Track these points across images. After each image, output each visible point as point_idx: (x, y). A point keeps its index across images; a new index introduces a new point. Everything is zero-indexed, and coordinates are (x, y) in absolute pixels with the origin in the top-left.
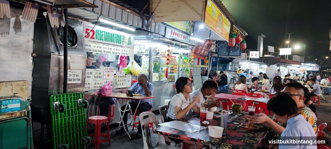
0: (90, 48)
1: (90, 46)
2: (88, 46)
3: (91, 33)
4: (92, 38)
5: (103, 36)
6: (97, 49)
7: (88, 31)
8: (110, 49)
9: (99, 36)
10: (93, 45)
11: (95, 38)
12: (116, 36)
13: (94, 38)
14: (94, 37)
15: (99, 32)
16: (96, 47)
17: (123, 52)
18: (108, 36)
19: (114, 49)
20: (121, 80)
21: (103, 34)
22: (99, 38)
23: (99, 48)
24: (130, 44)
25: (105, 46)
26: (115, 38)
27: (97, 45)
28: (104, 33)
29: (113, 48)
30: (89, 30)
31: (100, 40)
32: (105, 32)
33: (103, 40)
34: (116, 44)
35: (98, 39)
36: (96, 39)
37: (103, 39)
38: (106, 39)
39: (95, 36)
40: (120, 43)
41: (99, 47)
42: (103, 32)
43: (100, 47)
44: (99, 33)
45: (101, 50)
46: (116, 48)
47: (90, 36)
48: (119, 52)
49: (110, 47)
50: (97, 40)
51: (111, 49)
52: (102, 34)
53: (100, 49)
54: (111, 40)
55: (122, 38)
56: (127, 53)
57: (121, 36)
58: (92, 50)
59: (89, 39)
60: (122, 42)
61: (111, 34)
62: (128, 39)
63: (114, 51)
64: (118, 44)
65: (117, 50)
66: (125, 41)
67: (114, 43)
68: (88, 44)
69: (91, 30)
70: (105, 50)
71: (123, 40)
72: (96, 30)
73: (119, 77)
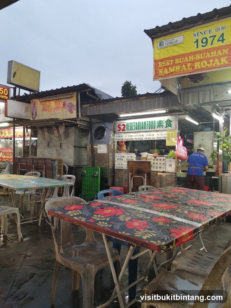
0: (122, 138)
1: (122, 136)
3: (122, 127)
5: (134, 127)
6: (129, 138)
7: (120, 126)
8: (141, 136)
9: (130, 127)
10: (124, 135)
12: (148, 123)
13: (125, 130)
16: (127, 136)
17: (158, 136)
18: (139, 126)
19: (146, 135)
22: (130, 129)
24: (170, 126)
25: (136, 134)
26: (147, 125)
29: (144, 134)
30: (120, 125)
32: (135, 123)
33: (133, 130)
34: (148, 130)
35: (129, 130)
36: (127, 130)
37: (134, 129)
38: (137, 128)
39: (125, 129)
40: (154, 128)
42: (133, 123)
43: (131, 136)
44: (130, 125)
45: (133, 138)
46: (149, 134)
47: (122, 129)
48: (153, 137)
49: (141, 134)
50: (128, 131)
51: (143, 136)
52: (132, 125)
53: (131, 138)
54: (142, 128)
55: (156, 122)
56: (165, 136)
57: (155, 121)
58: (124, 139)
59: (121, 131)
60: (156, 127)
61: (143, 122)
62: (165, 122)
63: (146, 137)
64: (151, 130)
65: (150, 135)
66: (161, 125)
67: (146, 130)
68: (121, 135)
69: (122, 125)
70: (136, 137)
71: (159, 124)
72: (127, 124)
73: (154, 160)
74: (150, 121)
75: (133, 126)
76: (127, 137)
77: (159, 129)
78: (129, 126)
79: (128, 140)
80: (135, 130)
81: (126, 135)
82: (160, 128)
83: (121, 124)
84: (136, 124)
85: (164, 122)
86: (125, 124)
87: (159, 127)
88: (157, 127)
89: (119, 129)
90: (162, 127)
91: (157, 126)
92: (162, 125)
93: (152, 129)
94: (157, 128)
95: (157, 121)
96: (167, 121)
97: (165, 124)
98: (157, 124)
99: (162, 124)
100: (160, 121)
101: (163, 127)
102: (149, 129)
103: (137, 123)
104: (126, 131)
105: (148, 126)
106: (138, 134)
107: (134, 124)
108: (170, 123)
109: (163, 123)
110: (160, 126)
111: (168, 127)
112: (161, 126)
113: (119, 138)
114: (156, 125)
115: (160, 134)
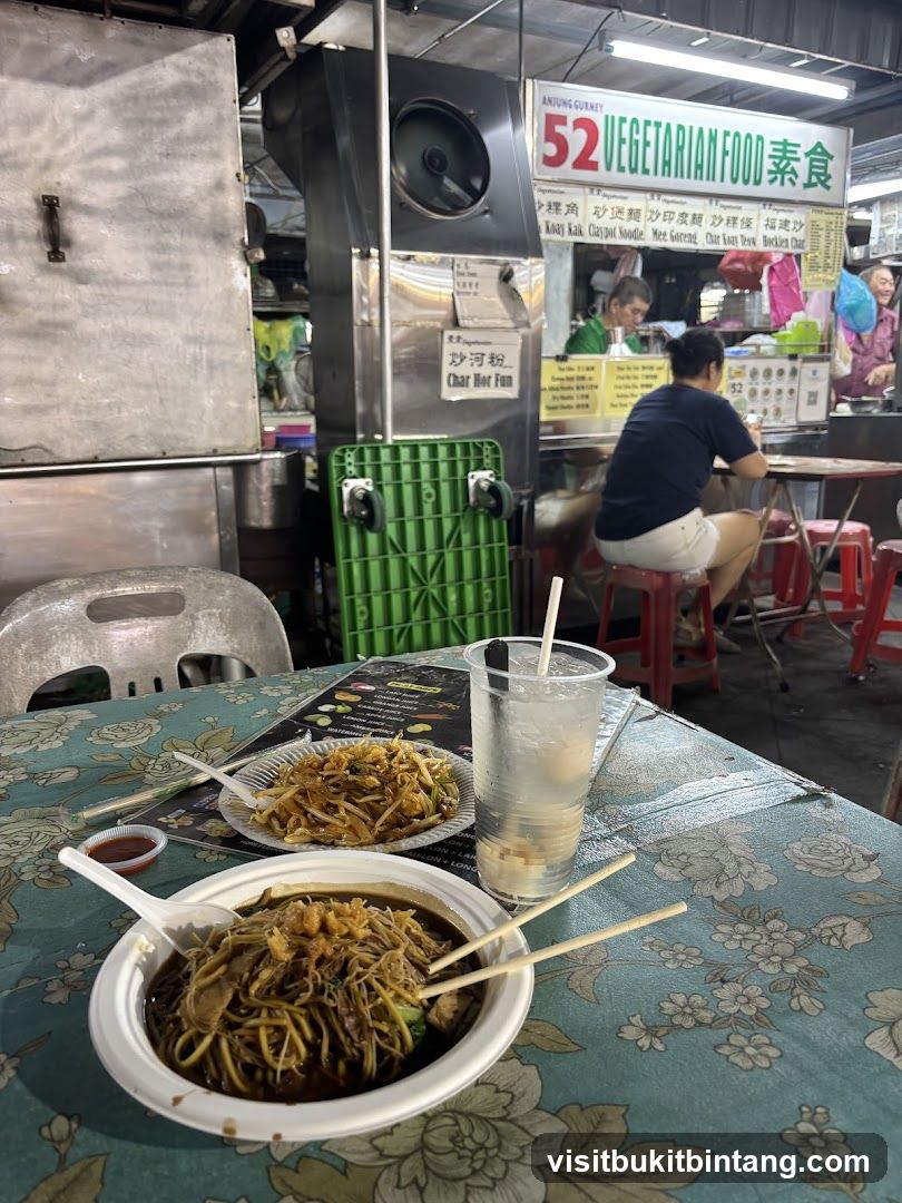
0: (574, 220)
1: (573, 208)
2: (564, 209)
3: (577, 139)
4: (584, 162)
5: (650, 151)
6: (616, 224)
7: (559, 129)
8: (689, 219)
9: (625, 148)
10: (589, 202)
11: (602, 165)
12: (729, 140)
13: (594, 166)
14: (592, 158)
15: (626, 127)
16: (609, 214)
17: (771, 234)
18: (680, 148)
19: (717, 220)
20: (767, 392)
21: (651, 137)
22: (625, 162)
23: (625, 217)
24: (823, 184)
25: (657, 204)
26: (725, 153)
27: (611, 204)
28: (651, 130)
29: (709, 211)
30: (562, 120)
31: (634, 171)
32: (658, 125)
33: (646, 172)
34: (726, 187)
35: (621, 169)
36: (608, 168)
37: (650, 165)
38: (667, 163)
39: (598, 155)
40: (757, 183)
41: (626, 212)
42: (647, 123)
43: (634, 214)
44: (626, 134)
45: (640, 225)
46: (732, 213)
47: (574, 153)
48: (749, 234)
50: (615, 177)
51: (698, 219)
52: (639, 137)
53: (631, 226)
54: (700, 167)
55: (768, 149)
56: (800, 235)
57: (760, 138)
58: (585, 230)
59: (567, 170)
60: (766, 177)
61: (701, 130)
62: (807, 154)
63: (714, 231)
64: (739, 189)
65: (735, 221)
66: (788, 169)
67: (717, 187)
68: (565, 200)
69: (579, 123)
70: (660, 225)
71: (777, 161)
72: (607, 117)
73: (754, 373)
74: (737, 135)
75: (647, 144)
76: (606, 222)
77: (777, 190)
78: (622, 141)
79: (609, 241)
80: (656, 173)
81: (598, 200)
82: (782, 183)
83: (573, 115)
84: (662, 131)
85: (800, 153)
86: (599, 120)
87: (779, 176)
88: (772, 176)
89: (552, 150)
90: (790, 179)
91: (770, 172)
92: (793, 171)
93: (745, 183)
94: (772, 181)
95: (773, 143)
96: (814, 150)
98: (771, 156)
99: (793, 163)
100: (785, 142)
101: (794, 184)
102: (734, 181)
103: (668, 125)
104: (599, 175)
105: (728, 160)
106: (671, 207)
108: (826, 168)
109: (798, 160)
110: (783, 172)
111: (815, 185)
112: (787, 177)
113: (556, 219)
114: (768, 164)
115: (777, 224)
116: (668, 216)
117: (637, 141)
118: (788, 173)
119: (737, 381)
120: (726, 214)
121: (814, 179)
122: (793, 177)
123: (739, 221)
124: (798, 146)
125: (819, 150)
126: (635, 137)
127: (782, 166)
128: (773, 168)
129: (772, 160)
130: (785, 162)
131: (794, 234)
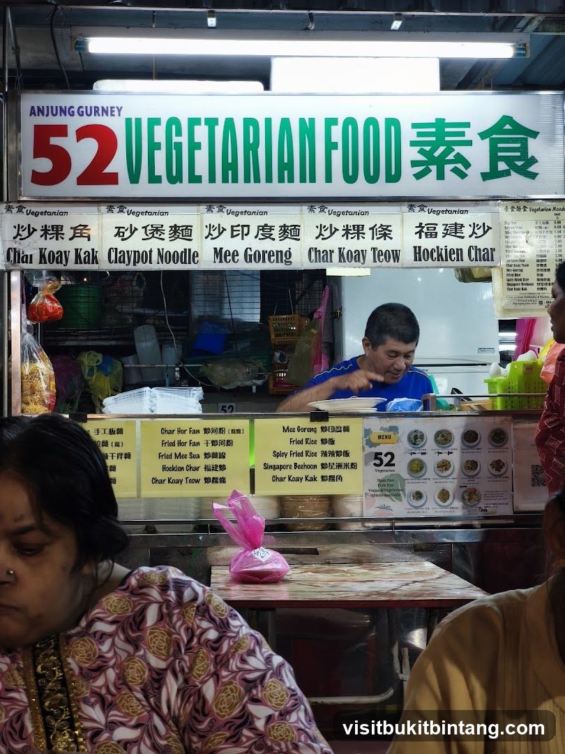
1: (80, 231)
2: (68, 232)
3: (83, 153)
4: (96, 176)
6: (154, 245)
7: (54, 141)
8: (276, 233)
9: (160, 156)
11: (124, 177)
12: (336, 129)
13: (113, 179)
14: (109, 169)
15: (160, 129)
16: (140, 234)
17: (428, 244)
18: (251, 148)
19: (325, 232)
20: (444, 465)
22: (160, 169)
23: (166, 236)
24: (522, 171)
26: (330, 146)
27: (140, 222)
29: (309, 221)
30: (62, 131)
31: (175, 179)
32: (211, 123)
33: (195, 179)
34: (339, 187)
35: (154, 179)
36: (134, 178)
37: (202, 168)
39: (118, 164)
40: (394, 178)
41: (167, 230)
42: (194, 122)
43: (179, 232)
45: (193, 246)
46: (351, 220)
47: (79, 167)
48: (386, 245)
49: (278, 217)
50: (144, 188)
51: (290, 232)
52: (184, 139)
53: (179, 246)
54: (286, 167)
55: (408, 134)
56: (485, 244)
57: (393, 123)
58: (103, 256)
59: (69, 186)
60: (408, 171)
61: (285, 122)
62: (483, 135)
63: (322, 245)
64: (361, 188)
65: (358, 231)
66: (451, 157)
67: (319, 188)
68: (68, 223)
69: (83, 133)
70: (226, 242)
71: (428, 148)
72: (128, 121)
73: (416, 439)
74: (350, 121)
75: (194, 146)
76: (136, 243)
77: (429, 186)
78: (154, 146)
79: (141, 267)
80: (212, 179)
82: (441, 176)
83: (74, 123)
84: (219, 130)
85: (470, 134)
86: (116, 125)
87: (434, 168)
88: (419, 169)
89: (45, 165)
90: (455, 170)
91: (414, 164)
92: (460, 158)
93: (372, 179)
94: (418, 176)
95: (414, 126)
96: (498, 128)
97: (479, 155)
98: (413, 144)
99: (458, 149)
100: (440, 123)
101: (463, 175)
102: (350, 179)
103: (229, 122)
104: (124, 188)
105: (337, 156)
106: (242, 220)
107: (201, 133)
108: (524, 149)
109: (469, 143)
110: (441, 163)
111: (506, 173)
112: (448, 168)
113: (53, 245)
114: (410, 154)
115: (440, 229)
116: (240, 231)
117: (179, 145)
118: (450, 162)
119: (383, 449)
120: (340, 223)
121: (502, 166)
122: (460, 166)
123: (366, 230)
124: (467, 125)
125: (508, 127)
126: (175, 139)
127: (436, 154)
128: (421, 158)
129: (418, 148)
130: (442, 149)
131: (473, 242)
